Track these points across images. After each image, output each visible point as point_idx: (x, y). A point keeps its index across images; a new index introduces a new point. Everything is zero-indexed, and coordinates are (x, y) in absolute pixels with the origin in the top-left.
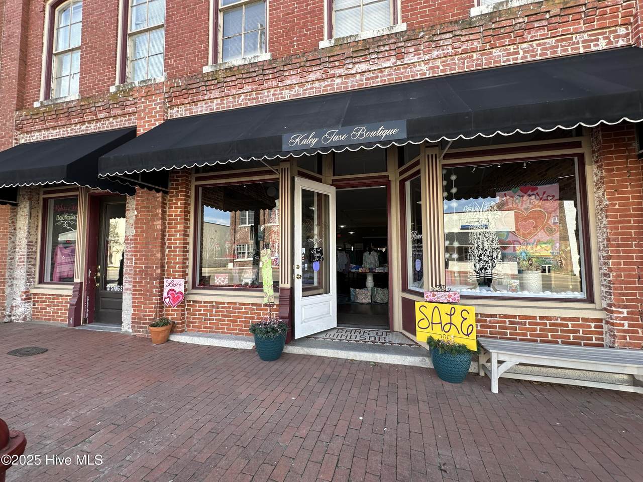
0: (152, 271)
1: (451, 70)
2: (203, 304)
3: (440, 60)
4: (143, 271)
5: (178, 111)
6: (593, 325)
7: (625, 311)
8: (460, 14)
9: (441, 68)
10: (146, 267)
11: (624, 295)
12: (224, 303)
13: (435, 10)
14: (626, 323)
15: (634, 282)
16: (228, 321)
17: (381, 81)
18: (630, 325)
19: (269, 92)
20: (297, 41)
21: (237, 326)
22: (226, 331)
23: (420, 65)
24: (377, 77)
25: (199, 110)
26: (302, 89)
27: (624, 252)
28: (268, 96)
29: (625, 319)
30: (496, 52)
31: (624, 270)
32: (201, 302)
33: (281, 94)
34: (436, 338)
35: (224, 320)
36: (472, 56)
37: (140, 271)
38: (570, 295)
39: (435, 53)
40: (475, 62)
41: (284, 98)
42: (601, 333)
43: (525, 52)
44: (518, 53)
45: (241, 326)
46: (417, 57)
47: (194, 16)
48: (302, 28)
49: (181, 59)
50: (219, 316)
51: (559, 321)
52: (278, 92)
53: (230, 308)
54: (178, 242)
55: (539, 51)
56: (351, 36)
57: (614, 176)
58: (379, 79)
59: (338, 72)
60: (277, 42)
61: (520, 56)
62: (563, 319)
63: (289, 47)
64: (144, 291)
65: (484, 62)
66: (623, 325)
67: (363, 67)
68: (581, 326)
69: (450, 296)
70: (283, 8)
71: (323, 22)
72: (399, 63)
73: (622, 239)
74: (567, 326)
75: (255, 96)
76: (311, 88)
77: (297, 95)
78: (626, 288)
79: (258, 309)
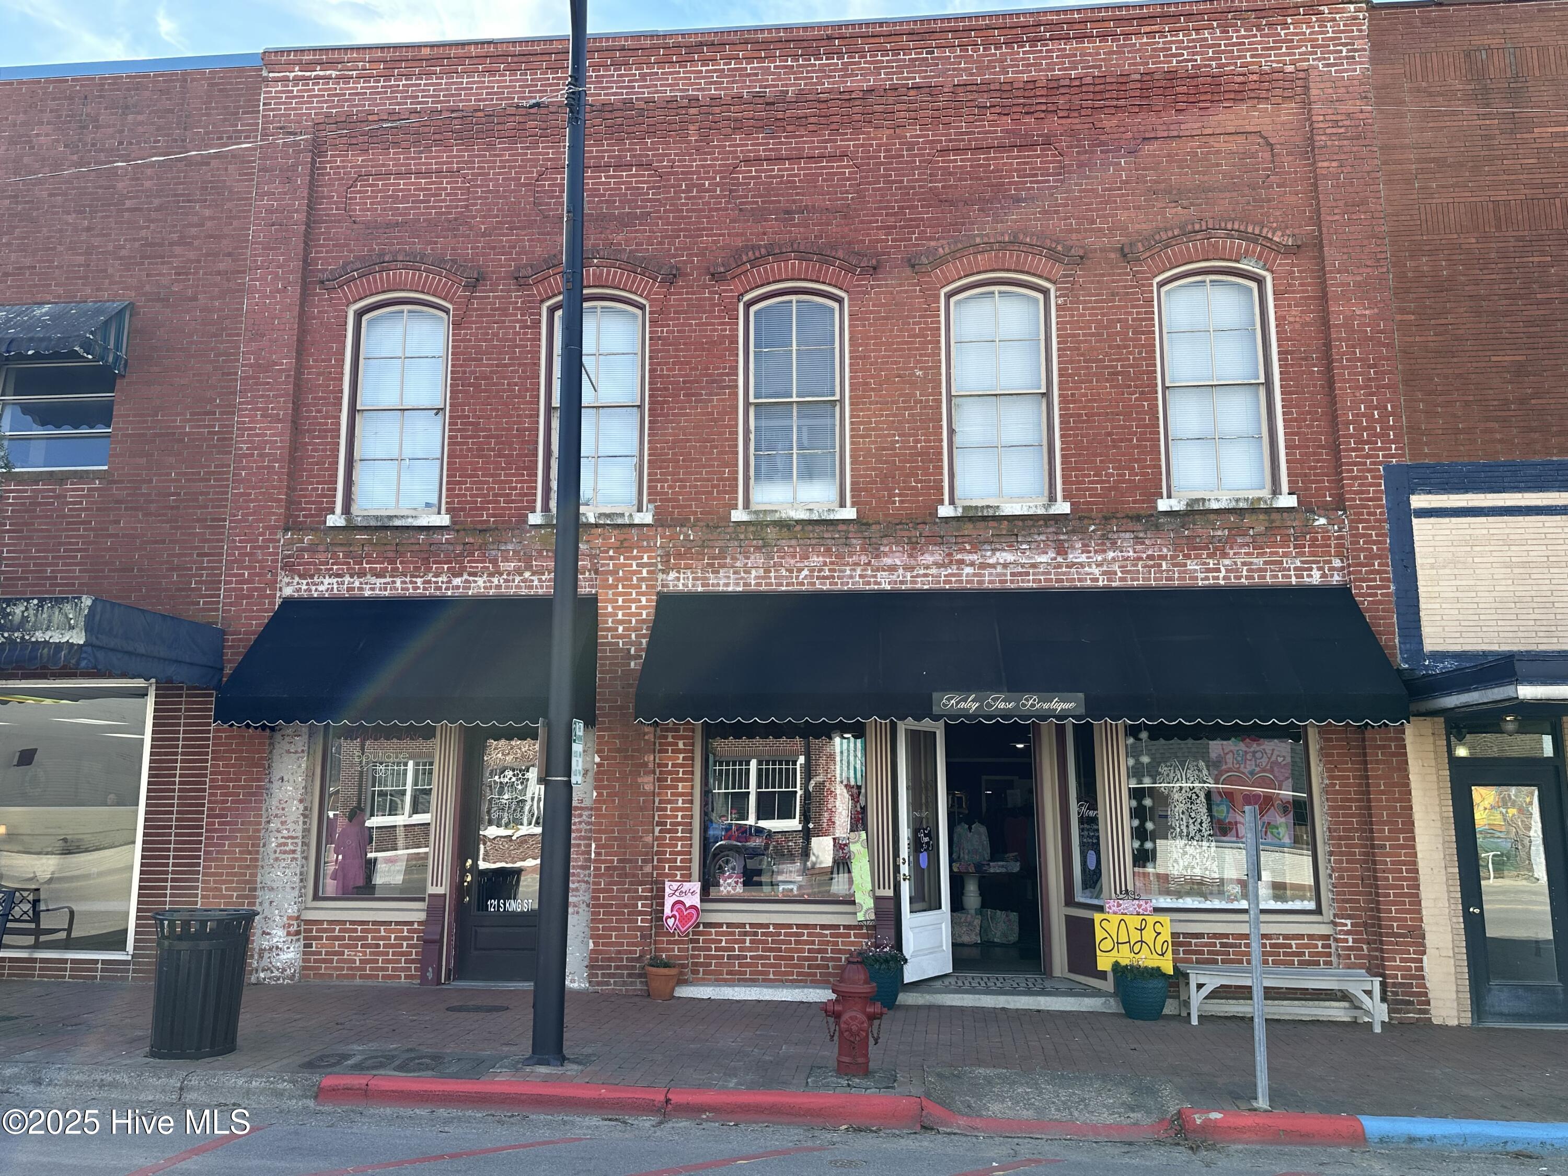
0: (636, 868)
1: (1133, 579)
2: (725, 928)
3: (1117, 564)
4: (615, 868)
5: (678, 579)
6: (1320, 943)
7: (1348, 922)
8: (1143, 502)
9: (1120, 574)
10: (619, 861)
11: (1347, 901)
12: (767, 926)
13: (1110, 489)
14: (1350, 938)
15: (1357, 886)
16: (775, 958)
17: (1034, 581)
18: (1354, 941)
19: (854, 570)
20: (900, 495)
21: (795, 966)
22: (771, 976)
23: (1090, 566)
24: (1028, 574)
25: (721, 582)
26: (909, 574)
27: (1347, 846)
28: (851, 577)
29: (1348, 933)
30: (1192, 565)
31: (1347, 870)
32: (720, 925)
33: (875, 576)
34: (1124, 962)
35: (768, 958)
36: (1160, 565)
37: (607, 868)
38: (1297, 905)
39: (1111, 555)
40: (1165, 575)
41: (880, 584)
42: (1329, 955)
43: (1227, 571)
44: (1218, 570)
45: (802, 966)
46: (1084, 555)
47: (709, 414)
48: (909, 476)
49: (685, 487)
50: (757, 949)
51: (1281, 941)
52: (869, 572)
53: (779, 934)
54: (680, 814)
55: (1245, 573)
56: (988, 507)
57: (1334, 747)
58: (1031, 578)
59: (968, 558)
60: (865, 490)
61: (1221, 575)
62: (1286, 937)
63: (887, 502)
64: (617, 906)
65: (1176, 575)
66: (1346, 941)
67: (1009, 557)
68: (1306, 946)
69: (1139, 906)
70: (877, 436)
71: (941, 474)
72: (1060, 559)
73: (1344, 830)
74: (1290, 946)
75: (827, 573)
76: (926, 575)
77: (902, 582)
78: (1351, 893)
79: (832, 935)
